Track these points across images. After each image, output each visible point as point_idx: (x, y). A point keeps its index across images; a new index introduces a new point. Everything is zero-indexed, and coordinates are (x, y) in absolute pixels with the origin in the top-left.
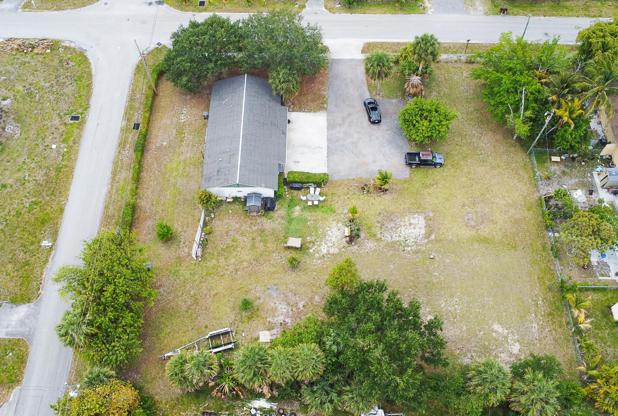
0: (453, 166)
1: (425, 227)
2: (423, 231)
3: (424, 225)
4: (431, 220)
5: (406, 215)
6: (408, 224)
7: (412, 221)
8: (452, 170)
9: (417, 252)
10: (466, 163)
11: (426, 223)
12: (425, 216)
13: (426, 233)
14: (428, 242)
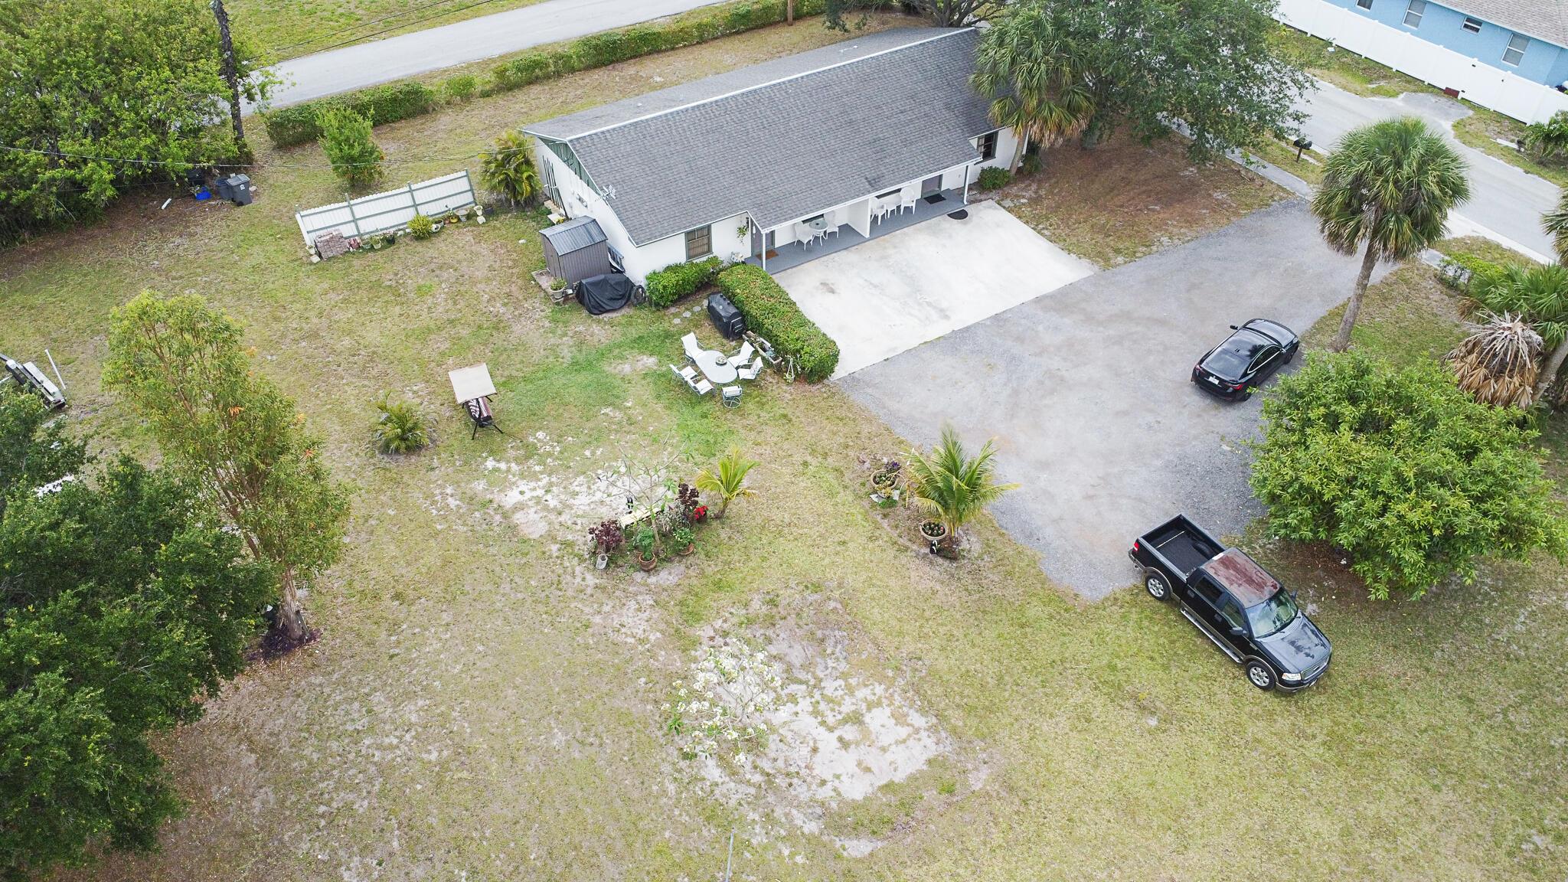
0: (1335, 741)
1: (888, 787)
2: (856, 789)
3: (899, 777)
4: (951, 792)
5: (890, 683)
6: (847, 707)
7: (878, 719)
8: (1314, 750)
9: (714, 813)
10: (1425, 790)
11: (913, 778)
12: (953, 758)
13: (855, 806)
14: (810, 839)
